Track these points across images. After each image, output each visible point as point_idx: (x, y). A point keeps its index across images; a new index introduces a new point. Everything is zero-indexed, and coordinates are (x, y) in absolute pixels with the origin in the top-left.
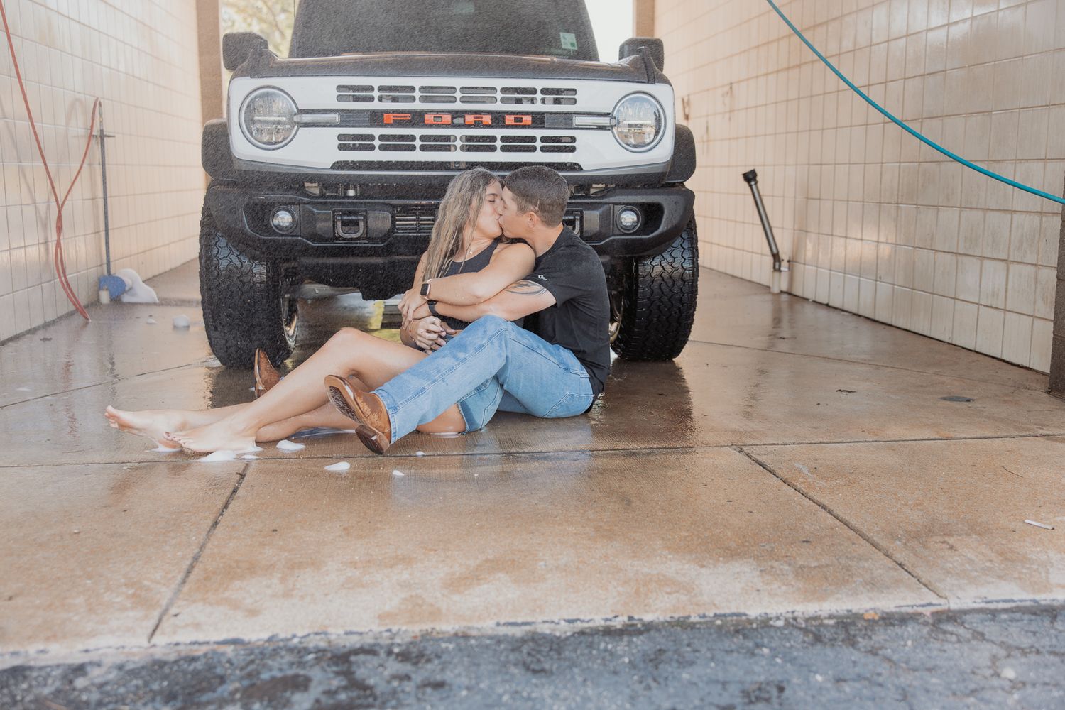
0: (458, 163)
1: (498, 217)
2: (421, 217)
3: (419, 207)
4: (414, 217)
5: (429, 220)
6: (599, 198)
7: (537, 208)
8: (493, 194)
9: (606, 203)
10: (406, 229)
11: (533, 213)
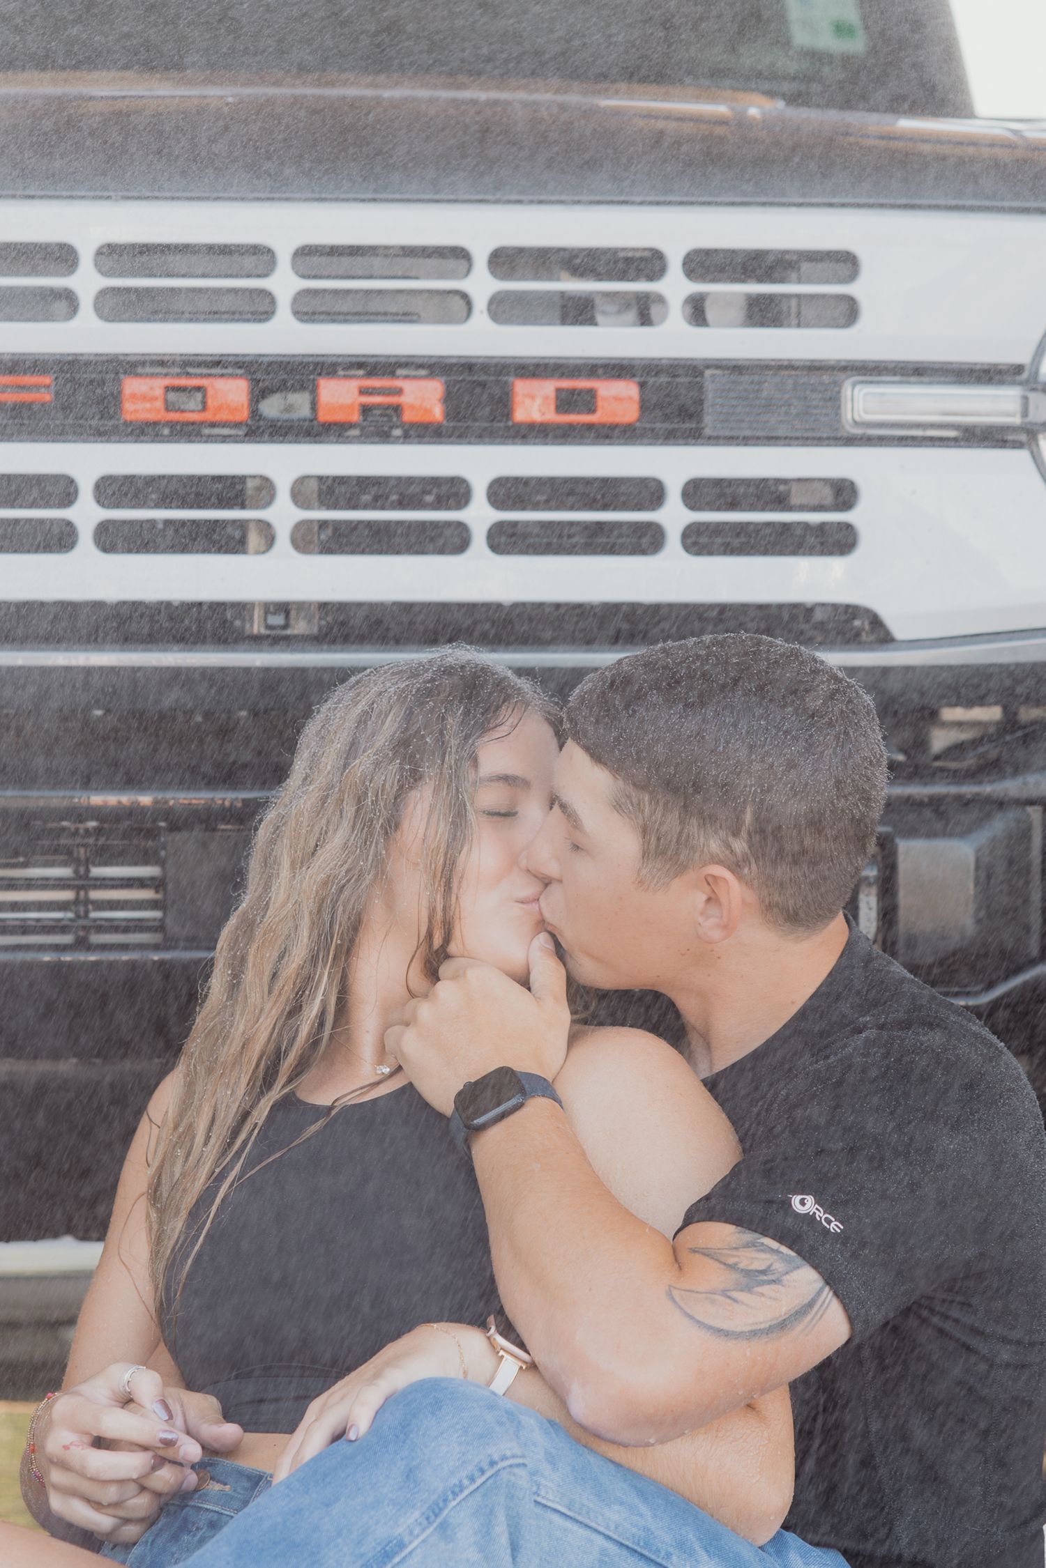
0: (284, 608)
1: (528, 889)
2: (97, 871)
3: (92, 824)
4: (64, 872)
5: (140, 883)
6: (973, 775)
7: (740, 846)
8: (506, 779)
9: (1000, 804)
10: (24, 929)
11: (727, 874)
